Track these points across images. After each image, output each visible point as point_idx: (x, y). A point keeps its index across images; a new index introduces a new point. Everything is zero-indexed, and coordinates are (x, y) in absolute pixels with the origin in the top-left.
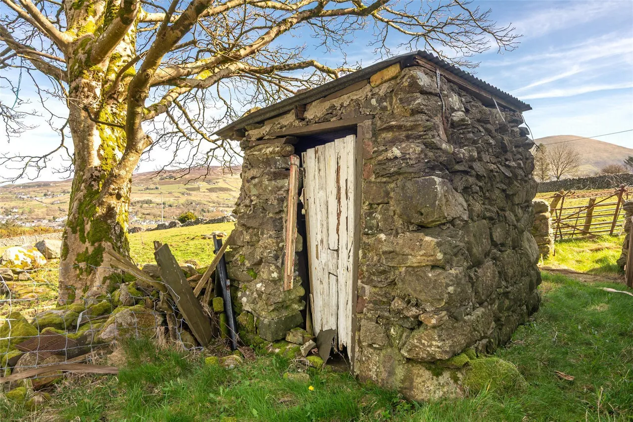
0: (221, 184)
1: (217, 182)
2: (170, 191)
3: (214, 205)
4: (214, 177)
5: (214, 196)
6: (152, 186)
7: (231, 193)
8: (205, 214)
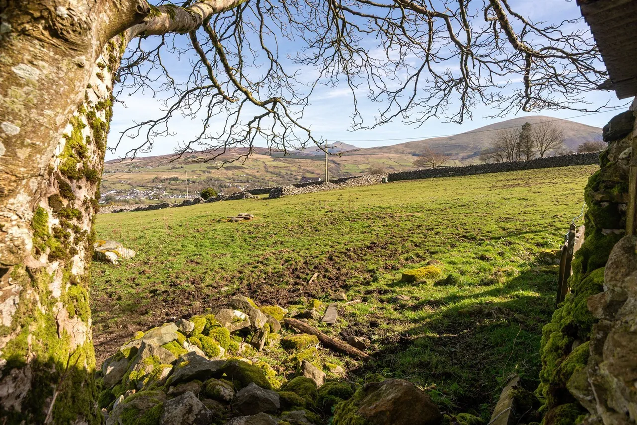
0: (235, 163)
1: (232, 161)
2: (192, 169)
3: (230, 181)
4: (230, 157)
5: (230, 173)
6: (178, 166)
7: (244, 170)
8: (222, 189)
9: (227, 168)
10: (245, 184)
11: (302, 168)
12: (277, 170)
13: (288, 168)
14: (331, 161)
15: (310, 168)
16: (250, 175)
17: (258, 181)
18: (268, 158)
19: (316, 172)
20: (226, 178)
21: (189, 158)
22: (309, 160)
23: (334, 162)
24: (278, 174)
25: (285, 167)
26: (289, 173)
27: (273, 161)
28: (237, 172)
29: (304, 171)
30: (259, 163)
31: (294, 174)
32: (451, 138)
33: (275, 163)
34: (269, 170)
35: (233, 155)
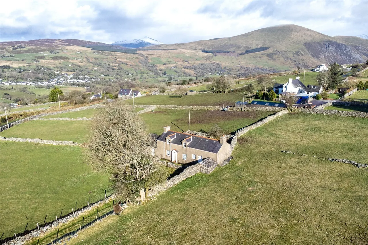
0: (61, 54)
1: (57, 52)
3: (58, 69)
4: (55, 48)
5: (57, 63)
7: (70, 60)
9: (54, 58)
10: (71, 73)
11: (118, 60)
12: (97, 62)
13: (106, 60)
14: (141, 54)
15: (124, 60)
16: (75, 65)
17: (83, 71)
18: (89, 49)
19: (129, 63)
20: (54, 68)
21: (17, 48)
22: (123, 54)
23: (143, 55)
25: (104, 59)
26: (108, 64)
27: (94, 53)
28: (63, 62)
29: (119, 63)
31: (112, 65)
33: (95, 55)
34: (91, 61)
35: (58, 47)
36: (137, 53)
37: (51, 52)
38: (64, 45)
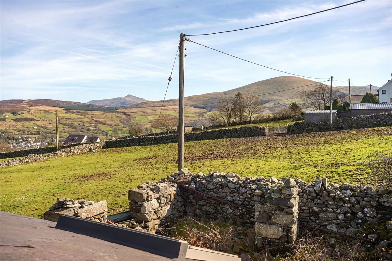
0: (26, 115)
1: (22, 113)
3: (20, 133)
4: (19, 109)
5: (19, 125)
7: (35, 122)
8: (10, 141)
9: (16, 120)
10: (35, 136)
11: (95, 119)
12: (70, 122)
13: (81, 120)
14: (123, 113)
15: (102, 120)
16: (41, 127)
17: (50, 133)
18: (61, 109)
19: (108, 123)
20: (15, 130)
22: (102, 112)
23: (125, 114)
24: (71, 126)
25: (78, 119)
26: (81, 124)
27: (66, 113)
28: (27, 124)
29: (96, 123)
30: (51, 115)
31: (87, 125)
32: (225, 93)
33: (67, 115)
34: (61, 122)
35: (23, 107)
36: (118, 112)
37: (14, 113)
38: (32, 106)
